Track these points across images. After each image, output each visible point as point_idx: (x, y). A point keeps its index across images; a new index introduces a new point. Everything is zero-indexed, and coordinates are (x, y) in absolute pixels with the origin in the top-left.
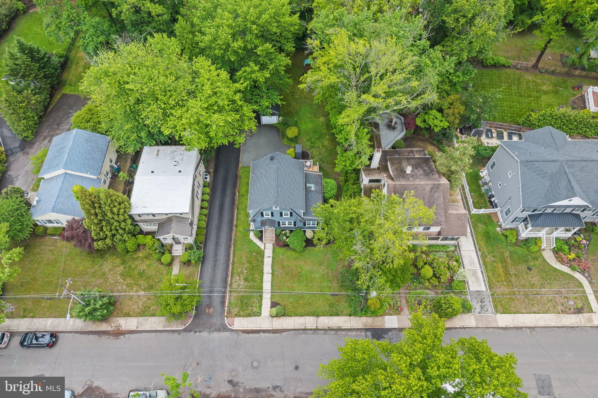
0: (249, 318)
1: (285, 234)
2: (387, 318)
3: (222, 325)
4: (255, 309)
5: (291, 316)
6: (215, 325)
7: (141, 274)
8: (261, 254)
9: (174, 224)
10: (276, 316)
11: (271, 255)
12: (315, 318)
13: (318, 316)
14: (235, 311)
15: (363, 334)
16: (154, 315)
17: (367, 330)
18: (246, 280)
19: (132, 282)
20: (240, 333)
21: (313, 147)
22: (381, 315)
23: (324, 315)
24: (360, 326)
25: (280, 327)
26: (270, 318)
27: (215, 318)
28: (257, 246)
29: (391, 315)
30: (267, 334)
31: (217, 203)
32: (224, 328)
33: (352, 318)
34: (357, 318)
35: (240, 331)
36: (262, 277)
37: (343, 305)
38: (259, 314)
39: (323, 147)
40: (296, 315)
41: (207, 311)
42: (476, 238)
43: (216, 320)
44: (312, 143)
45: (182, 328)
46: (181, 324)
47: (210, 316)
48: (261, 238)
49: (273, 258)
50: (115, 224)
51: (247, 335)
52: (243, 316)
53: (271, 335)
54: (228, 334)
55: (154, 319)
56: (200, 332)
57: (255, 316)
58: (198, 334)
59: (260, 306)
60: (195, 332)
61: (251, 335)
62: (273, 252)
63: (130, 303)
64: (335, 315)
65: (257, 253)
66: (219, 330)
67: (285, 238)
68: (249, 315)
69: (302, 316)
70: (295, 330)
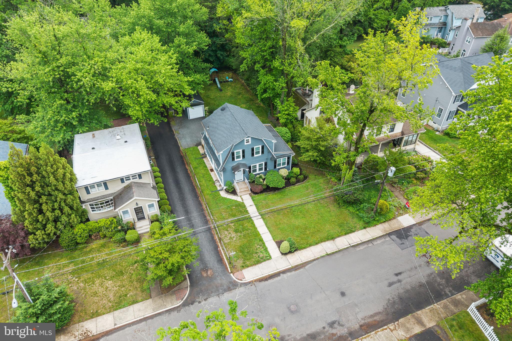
0: (260, 265)
1: (261, 177)
3: (231, 282)
4: (261, 255)
5: (305, 248)
6: (222, 285)
9: (134, 189)
10: (290, 252)
11: (252, 203)
12: (332, 241)
13: (333, 239)
14: (239, 263)
16: (135, 302)
17: (389, 234)
18: (236, 231)
20: (257, 284)
22: (394, 218)
23: (339, 236)
24: (381, 234)
25: (299, 262)
26: (284, 257)
27: (218, 278)
28: (233, 200)
29: (402, 215)
30: (289, 274)
32: (233, 285)
33: (368, 229)
35: (256, 281)
36: (253, 223)
37: (353, 222)
38: (269, 258)
40: (310, 245)
41: (205, 275)
43: (221, 280)
45: (180, 303)
46: (177, 299)
47: (211, 279)
48: (234, 192)
49: (256, 205)
51: (266, 282)
52: (251, 266)
53: (293, 273)
54: (242, 289)
55: (136, 306)
56: (205, 300)
57: (265, 261)
59: (266, 250)
60: (200, 302)
61: (270, 281)
62: (253, 200)
63: (96, 299)
66: (229, 289)
67: (261, 180)
68: (258, 262)
69: (317, 244)
70: (317, 259)
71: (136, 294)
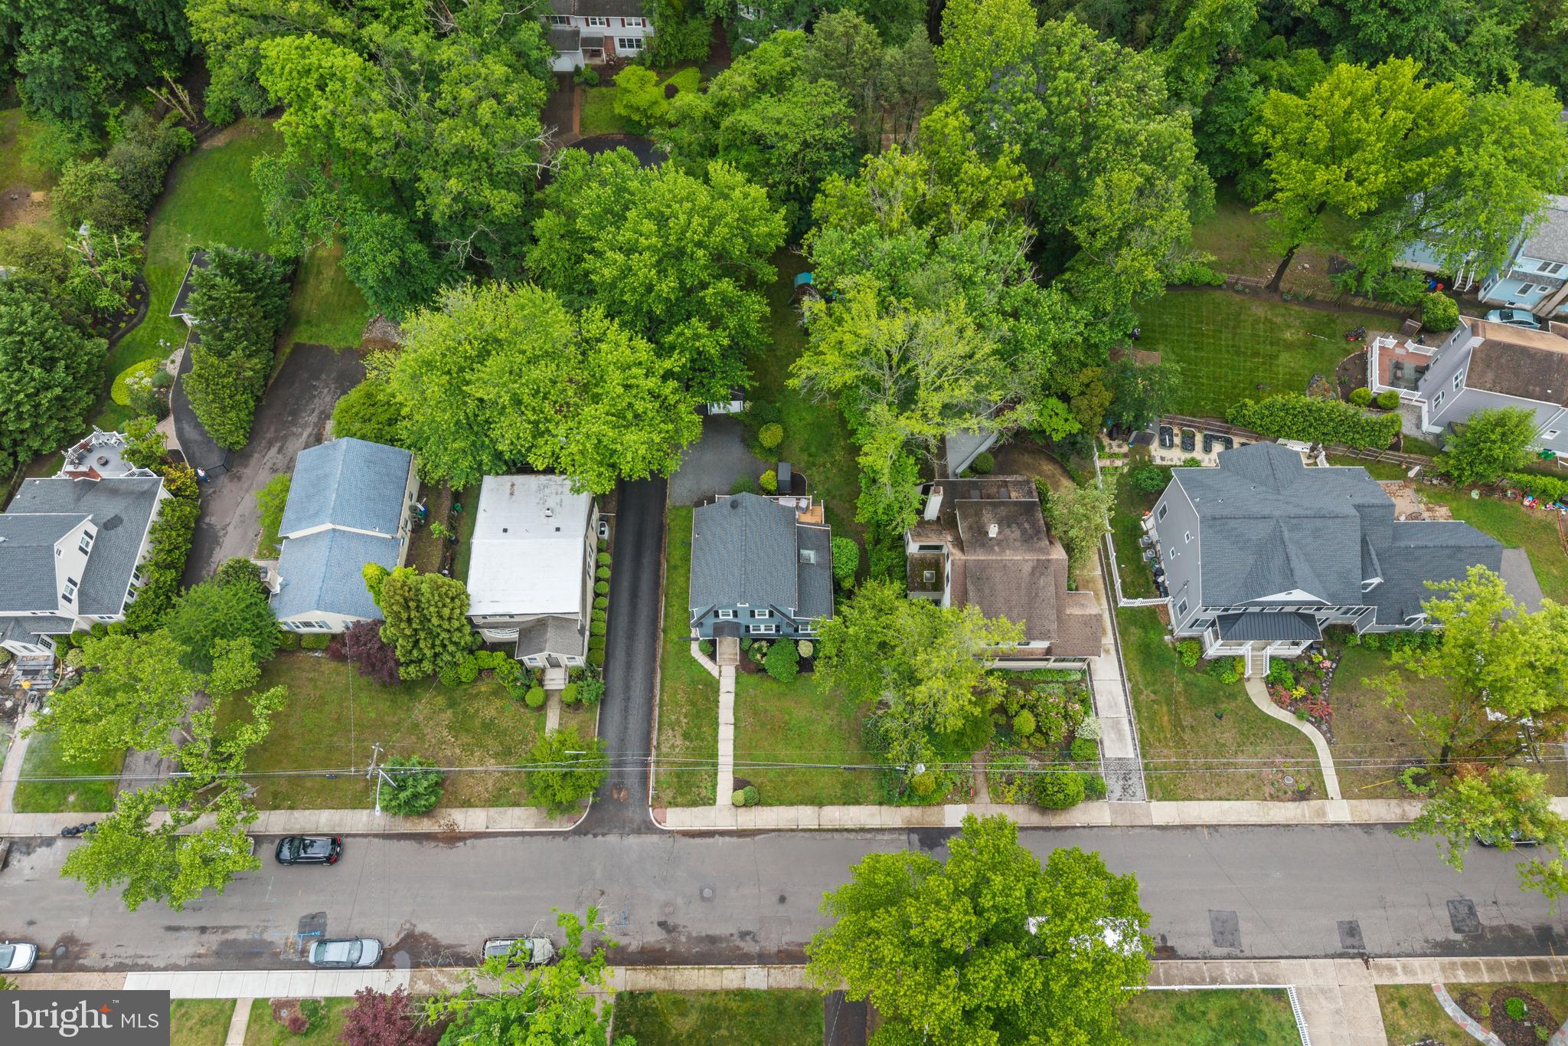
0: (695, 810)
1: (760, 649)
2: (948, 808)
3: (644, 821)
4: (704, 792)
5: (771, 805)
6: (632, 821)
7: (488, 726)
8: (712, 686)
9: (550, 633)
10: (745, 805)
11: (732, 688)
12: (816, 808)
13: (821, 805)
14: (669, 794)
15: (904, 837)
16: (516, 804)
17: (910, 830)
18: (686, 736)
19: (469, 740)
20: (678, 837)
21: (814, 464)
22: (938, 804)
23: (832, 804)
24: (899, 824)
25: (750, 826)
26: (733, 809)
27: (631, 809)
28: (705, 670)
29: (956, 803)
30: (727, 839)
31: (625, 583)
32: (648, 828)
33: (884, 808)
34: (893, 809)
35: (678, 832)
36: (716, 730)
37: (868, 784)
38: (711, 801)
39: (832, 464)
40: (781, 804)
41: (616, 796)
42: (1125, 655)
43: (632, 813)
44: (810, 455)
45: (571, 827)
46: (569, 821)
47: (621, 805)
48: (712, 656)
49: (737, 695)
50: (444, 635)
51: (692, 841)
52: (683, 806)
53: (735, 840)
54: (655, 838)
55: (517, 811)
56: (603, 835)
57: (704, 804)
58: (600, 838)
59: (714, 786)
60: (595, 836)
61: (698, 840)
62: (737, 682)
63: (471, 781)
64: (853, 804)
65: (705, 685)
66: (638, 832)
67: (758, 656)
68: (694, 804)
69: (792, 804)
70: (779, 830)
71: (520, 794)
